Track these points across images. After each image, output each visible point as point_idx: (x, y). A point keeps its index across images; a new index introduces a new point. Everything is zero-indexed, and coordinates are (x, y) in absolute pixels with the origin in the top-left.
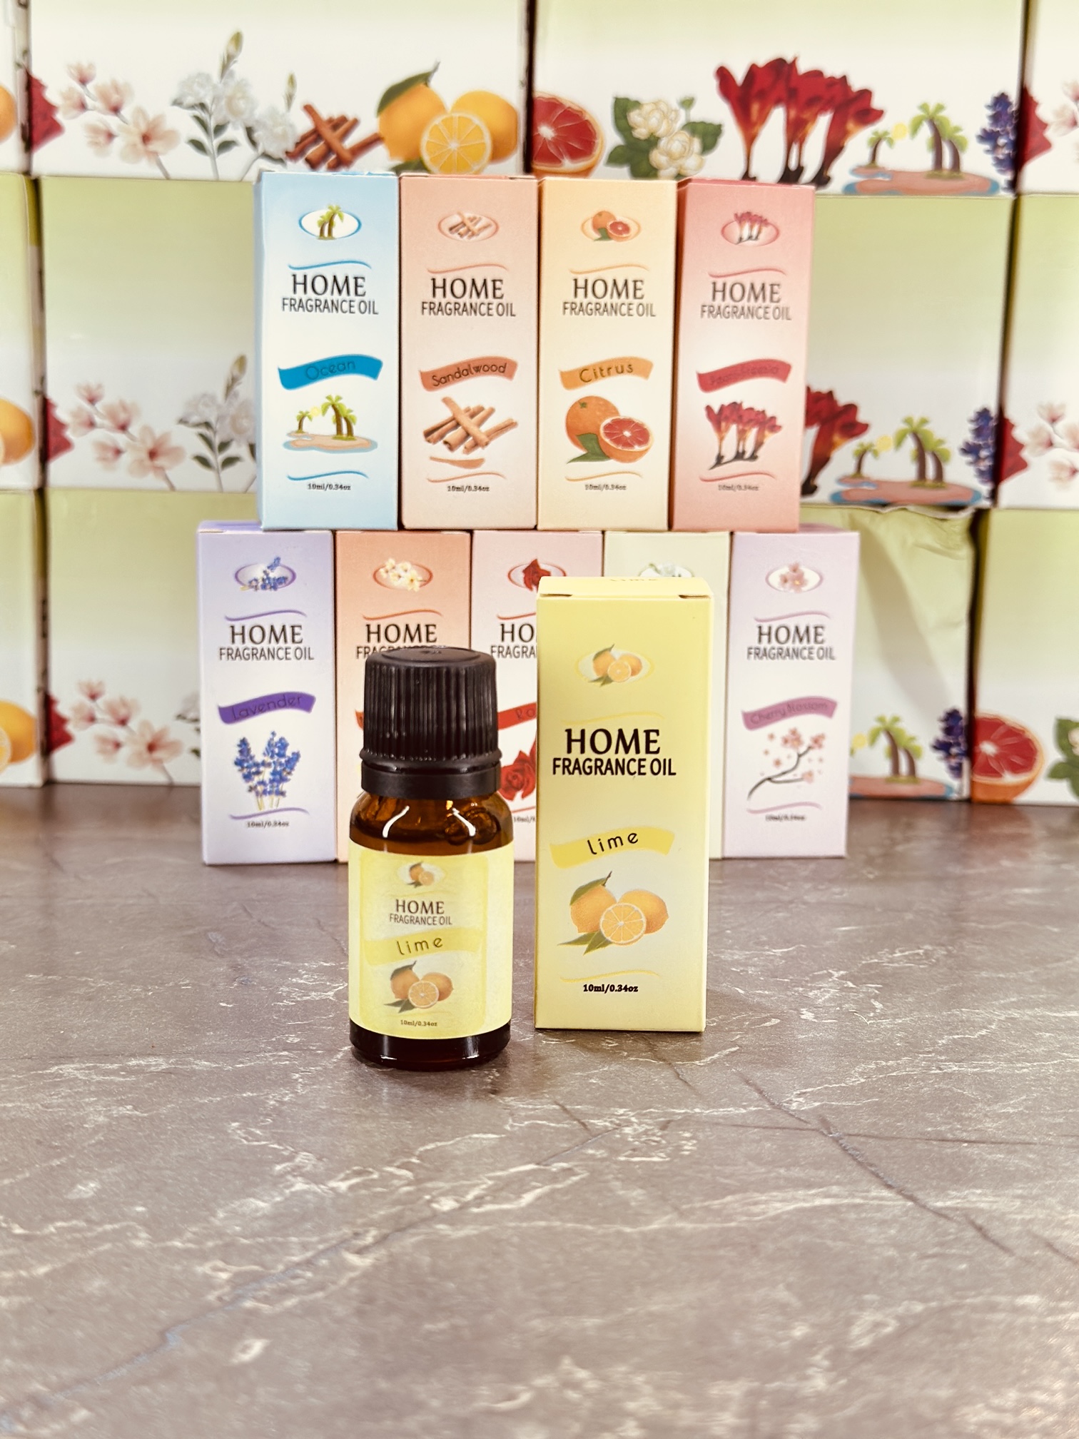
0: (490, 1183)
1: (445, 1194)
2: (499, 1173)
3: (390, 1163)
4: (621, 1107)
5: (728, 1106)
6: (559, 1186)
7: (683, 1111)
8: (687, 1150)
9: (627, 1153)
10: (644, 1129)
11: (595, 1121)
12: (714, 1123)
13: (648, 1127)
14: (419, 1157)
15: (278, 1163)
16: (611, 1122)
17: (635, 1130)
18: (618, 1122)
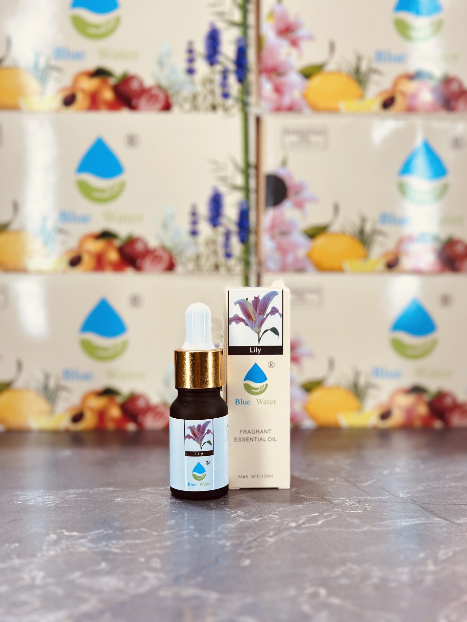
0: (306, 518)
1: (292, 521)
2: (307, 516)
3: (270, 514)
4: (342, 497)
5: (379, 496)
6: (329, 519)
7: (363, 498)
8: (369, 509)
9: (348, 510)
10: (352, 503)
11: (335, 501)
12: (375, 501)
13: (353, 503)
14: (278, 512)
15: (232, 514)
16: (340, 501)
17: (349, 503)
18: (342, 501)
